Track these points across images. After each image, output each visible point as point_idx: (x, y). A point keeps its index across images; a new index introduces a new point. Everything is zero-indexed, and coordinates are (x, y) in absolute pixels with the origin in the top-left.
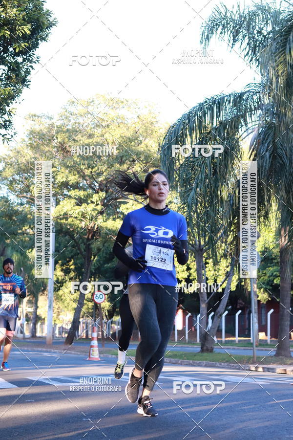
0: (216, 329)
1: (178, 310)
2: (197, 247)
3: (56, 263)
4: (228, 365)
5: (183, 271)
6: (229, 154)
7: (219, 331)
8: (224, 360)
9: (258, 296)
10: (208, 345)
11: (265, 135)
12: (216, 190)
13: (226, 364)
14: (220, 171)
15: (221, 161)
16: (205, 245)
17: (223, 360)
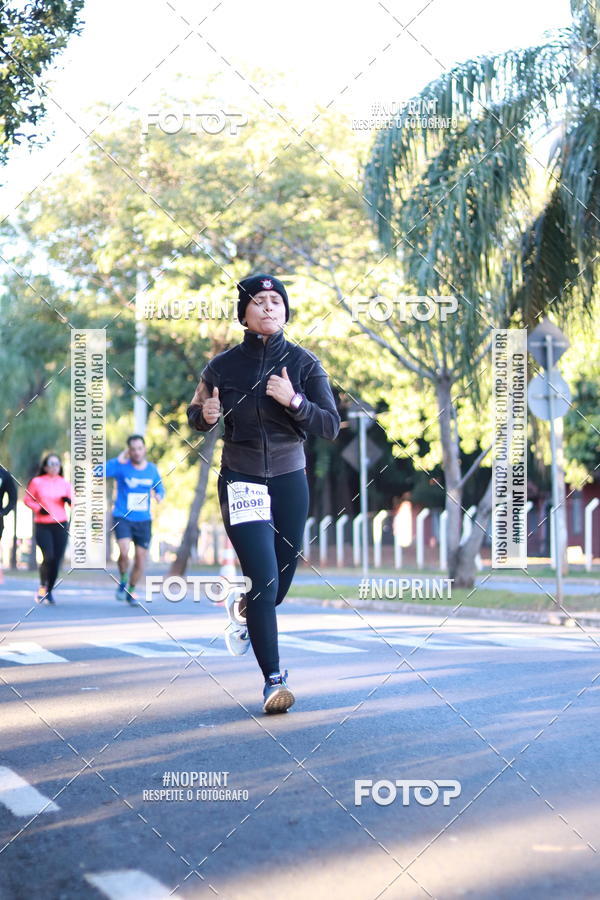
0: (480, 541)
1: (400, 503)
2: (439, 372)
3: (150, 409)
4: (505, 614)
5: (412, 423)
6: (504, 177)
7: (486, 547)
8: (497, 602)
9: (565, 474)
10: (463, 574)
11: (579, 135)
12: (476, 253)
13: (501, 612)
14: (484, 215)
15: (486, 191)
16: (455, 368)
17: (493, 605)
